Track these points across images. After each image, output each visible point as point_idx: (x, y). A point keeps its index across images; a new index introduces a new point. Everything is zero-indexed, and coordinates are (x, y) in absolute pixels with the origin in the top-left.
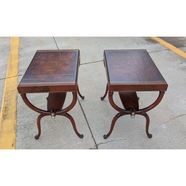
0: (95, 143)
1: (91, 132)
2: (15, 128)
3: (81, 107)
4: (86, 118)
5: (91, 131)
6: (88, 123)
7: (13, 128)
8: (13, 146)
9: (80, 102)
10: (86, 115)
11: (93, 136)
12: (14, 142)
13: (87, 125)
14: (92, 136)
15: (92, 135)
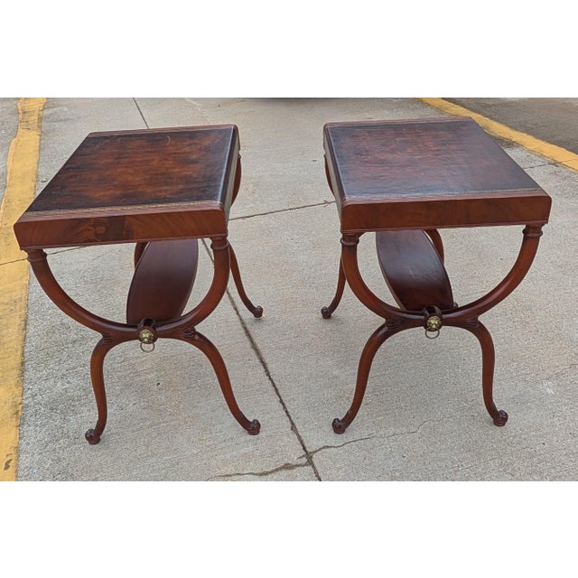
0: (304, 449)
1: (288, 415)
2: (17, 413)
3: (252, 341)
4: (268, 375)
5: (287, 412)
6: (276, 390)
7: (10, 411)
8: (7, 467)
9: (248, 326)
10: (270, 366)
11: (297, 425)
12: (14, 457)
13: (275, 393)
14: (290, 425)
15: (293, 424)
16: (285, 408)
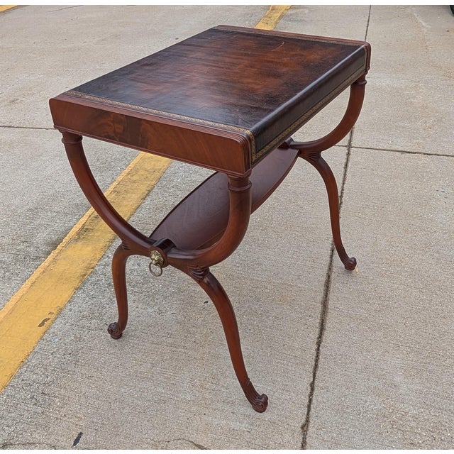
1: (309, 407)
2: (85, 275)
3: (326, 295)
4: (319, 344)
5: (310, 401)
6: (316, 367)
7: (80, 271)
8: (42, 324)
9: (333, 276)
10: (326, 333)
11: (311, 425)
12: (53, 317)
13: (312, 370)
14: (303, 421)
15: (307, 421)
16: (311, 394)
